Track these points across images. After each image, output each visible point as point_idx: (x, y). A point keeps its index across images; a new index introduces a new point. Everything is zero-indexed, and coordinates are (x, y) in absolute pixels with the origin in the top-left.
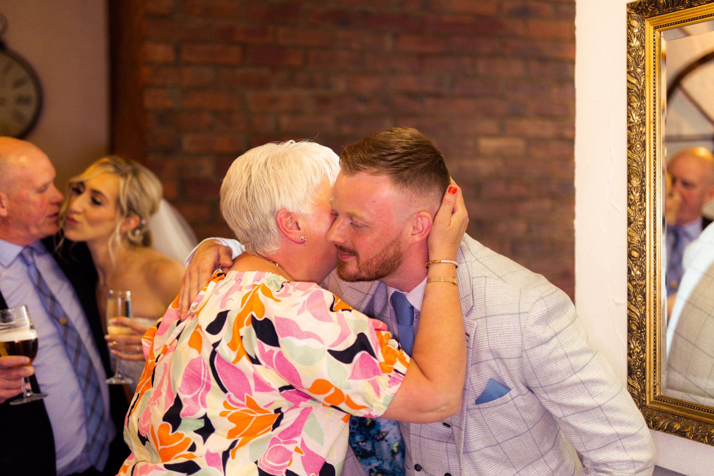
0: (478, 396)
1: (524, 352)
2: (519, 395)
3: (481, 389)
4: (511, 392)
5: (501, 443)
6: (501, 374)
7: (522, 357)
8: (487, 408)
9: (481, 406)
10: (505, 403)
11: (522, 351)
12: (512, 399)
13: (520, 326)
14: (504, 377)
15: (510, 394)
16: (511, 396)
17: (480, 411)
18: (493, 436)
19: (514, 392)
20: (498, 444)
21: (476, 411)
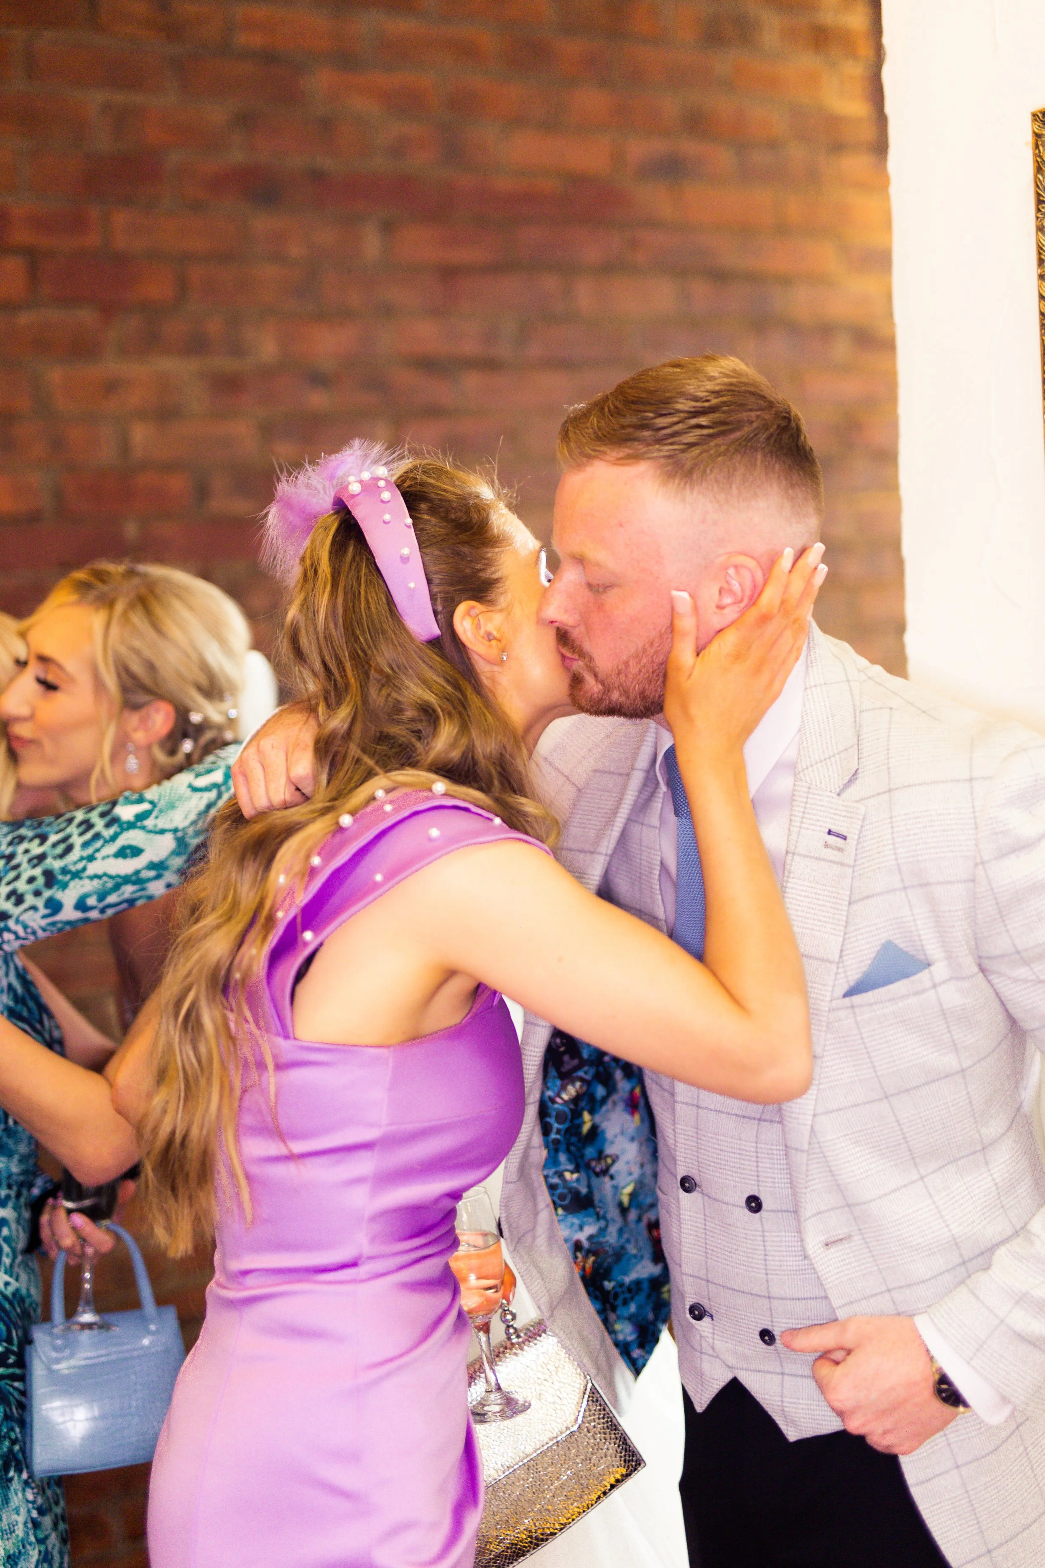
0: (850, 978)
1: (981, 867)
2: (951, 979)
3: (862, 961)
4: (932, 968)
5: (893, 1095)
6: (916, 925)
7: (973, 881)
8: (871, 1005)
9: (857, 999)
10: (916, 993)
11: (976, 865)
12: (935, 986)
13: (973, 807)
14: (921, 932)
15: (931, 973)
16: (932, 978)
17: (855, 1013)
18: (877, 1076)
19: (940, 970)
20: (887, 1097)
21: (842, 1014)
